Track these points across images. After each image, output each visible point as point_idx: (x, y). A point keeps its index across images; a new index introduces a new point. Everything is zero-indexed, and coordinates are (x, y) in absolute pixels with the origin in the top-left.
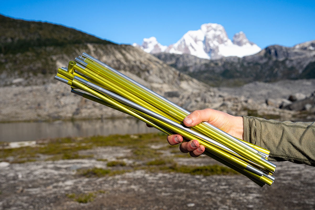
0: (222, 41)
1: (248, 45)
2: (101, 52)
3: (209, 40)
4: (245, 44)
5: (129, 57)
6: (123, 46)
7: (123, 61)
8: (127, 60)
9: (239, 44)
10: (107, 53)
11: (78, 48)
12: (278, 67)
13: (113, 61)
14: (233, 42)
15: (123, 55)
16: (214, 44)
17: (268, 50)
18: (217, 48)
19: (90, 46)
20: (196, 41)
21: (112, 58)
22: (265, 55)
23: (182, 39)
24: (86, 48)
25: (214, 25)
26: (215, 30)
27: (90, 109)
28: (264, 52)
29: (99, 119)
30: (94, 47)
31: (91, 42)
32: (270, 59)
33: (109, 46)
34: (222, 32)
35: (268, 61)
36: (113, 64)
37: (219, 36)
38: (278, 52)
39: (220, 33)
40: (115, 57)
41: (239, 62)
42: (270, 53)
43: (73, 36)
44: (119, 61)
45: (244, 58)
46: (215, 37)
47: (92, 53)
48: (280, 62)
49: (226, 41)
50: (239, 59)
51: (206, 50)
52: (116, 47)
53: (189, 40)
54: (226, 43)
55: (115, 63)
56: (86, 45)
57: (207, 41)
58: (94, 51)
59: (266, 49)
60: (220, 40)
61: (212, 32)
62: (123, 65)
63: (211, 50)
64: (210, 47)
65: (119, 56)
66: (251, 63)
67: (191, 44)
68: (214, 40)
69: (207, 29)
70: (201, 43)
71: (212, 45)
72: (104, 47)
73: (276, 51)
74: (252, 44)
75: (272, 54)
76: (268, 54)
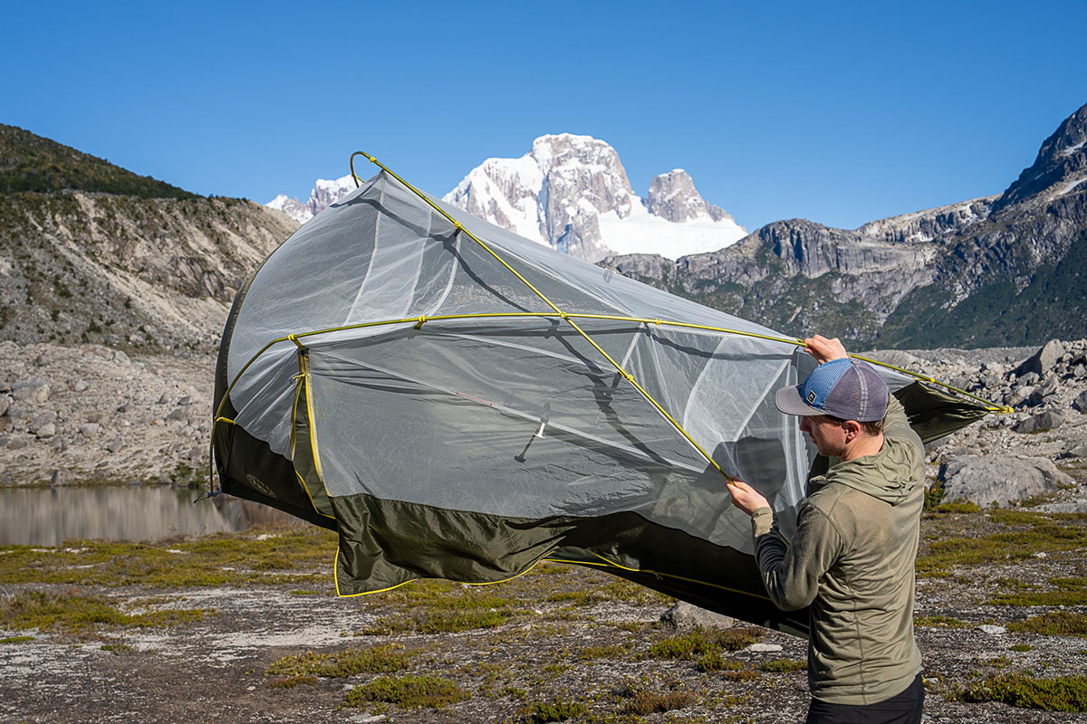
0: (610, 201)
1: (704, 217)
2: (130, 226)
3: (562, 191)
4: (693, 214)
5: (241, 248)
6: (222, 205)
7: (214, 261)
8: (229, 258)
9: (671, 211)
10: (152, 232)
11: (35, 207)
12: (804, 301)
13: (175, 261)
14: (648, 202)
15: (218, 239)
16: (580, 207)
17: (769, 238)
18: (592, 221)
19: (85, 201)
20: (513, 194)
21: (173, 248)
22: (760, 256)
23: (463, 186)
24: (70, 206)
25: (580, 141)
26: (584, 158)
27: (15, 446)
28: (755, 243)
29: (44, 486)
30: (101, 203)
31: (91, 187)
32: (776, 269)
33: (161, 204)
34: (607, 165)
35: (769, 278)
36: (174, 274)
37: (598, 177)
38: (806, 247)
39: (602, 167)
40: (185, 246)
41: (665, 277)
42: (778, 250)
43: (15, 159)
44: (202, 261)
45: (685, 261)
46: (583, 182)
47: (93, 226)
48: (807, 281)
49: (624, 200)
50: (666, 266)
51: (546, 227)
52: (190, 208)
53: (488, 189)
54: (623, 208)
55: (183, 267)
56: (70, 199)
57: (553, 196)
58: (101, 222)
59: (763, 233)
60: (603, 193)
61: (574, 163)
62: (213, 278)
63: (567, 228)
64: (566, 216)
65: (200, 242)
66: (709, 283)
67: (494, 203)
68: (581, 196)
69: (555, 151)
70: (530, 204)
71: (571, 211)
72: (139, 208)
73: (799, 240)
74: (716, 218)
75: (784, 254)
76: (770, 254)
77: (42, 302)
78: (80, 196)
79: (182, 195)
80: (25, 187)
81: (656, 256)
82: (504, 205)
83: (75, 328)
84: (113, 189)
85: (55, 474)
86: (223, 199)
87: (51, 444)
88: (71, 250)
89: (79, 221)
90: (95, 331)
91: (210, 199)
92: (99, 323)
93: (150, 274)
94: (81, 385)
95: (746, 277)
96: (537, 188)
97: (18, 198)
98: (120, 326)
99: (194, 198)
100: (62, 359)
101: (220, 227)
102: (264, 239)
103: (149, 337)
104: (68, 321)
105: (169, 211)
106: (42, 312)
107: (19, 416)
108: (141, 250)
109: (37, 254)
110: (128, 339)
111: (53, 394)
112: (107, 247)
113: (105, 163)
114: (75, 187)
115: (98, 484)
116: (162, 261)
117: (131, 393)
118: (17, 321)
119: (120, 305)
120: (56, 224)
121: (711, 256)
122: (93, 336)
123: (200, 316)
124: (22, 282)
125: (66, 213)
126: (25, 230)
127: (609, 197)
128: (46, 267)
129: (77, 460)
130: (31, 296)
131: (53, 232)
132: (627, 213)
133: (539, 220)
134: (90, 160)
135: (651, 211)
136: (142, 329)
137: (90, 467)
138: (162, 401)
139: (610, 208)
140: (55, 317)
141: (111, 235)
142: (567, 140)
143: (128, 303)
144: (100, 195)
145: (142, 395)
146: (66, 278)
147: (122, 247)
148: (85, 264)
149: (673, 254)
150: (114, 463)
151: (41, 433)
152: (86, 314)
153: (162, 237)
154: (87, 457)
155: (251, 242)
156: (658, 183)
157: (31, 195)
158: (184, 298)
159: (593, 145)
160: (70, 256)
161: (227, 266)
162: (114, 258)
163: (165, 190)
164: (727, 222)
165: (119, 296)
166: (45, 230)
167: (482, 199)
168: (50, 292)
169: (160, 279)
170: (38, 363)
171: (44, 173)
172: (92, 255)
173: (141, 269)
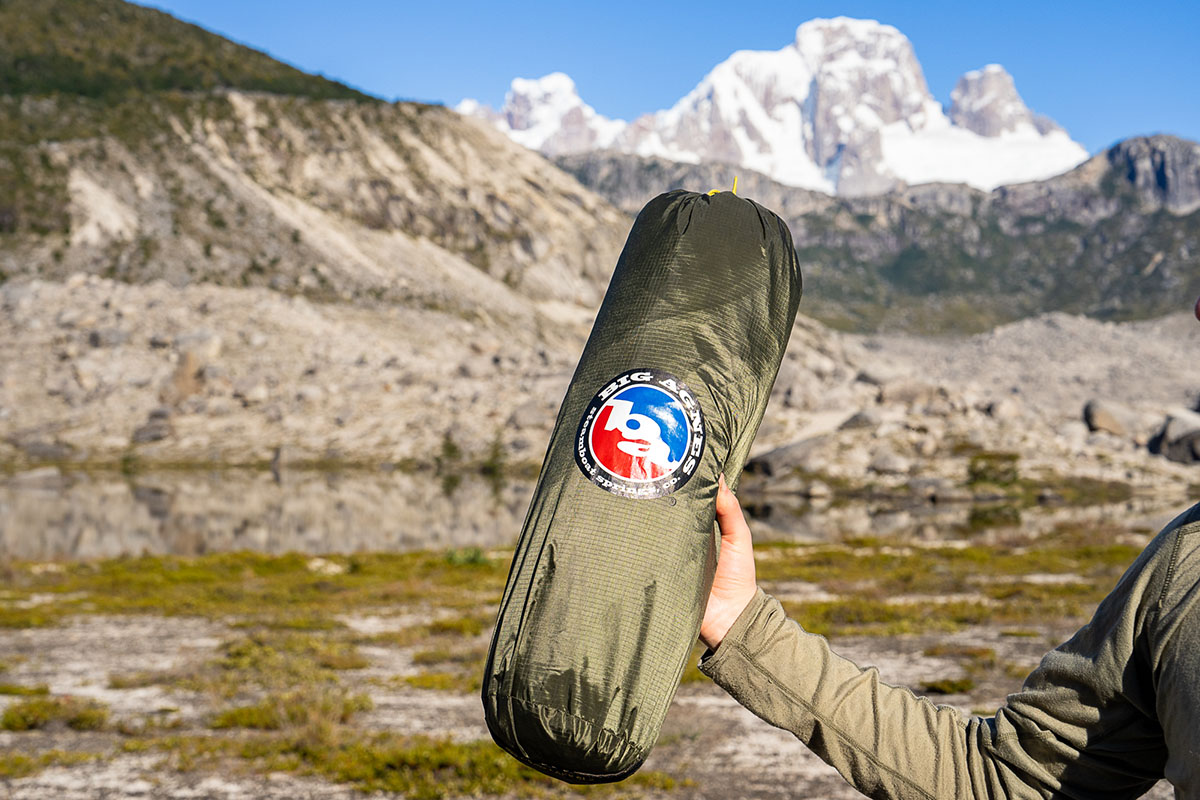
0: (897, 109)
1: (1026, 131)
2: (298, 137)
3: (835, 97)
4: (1011, 126)
5: (436, 167)
6: (409, 111)
7: (403, 184)
8: (422, 182)
9: (982, 124)
10: (325, 145)
11: (181, 110)
12: (1167, 245)
13: (354, 183)
14: (950, 110)
15: (407, 155)
16: (856, 118)
17: (1121, 160)
18: (873, 138)
19: (243, 104)
20: (768, 101)
21: (351, 166)
22: (1108, 186)
23: (702, 89)
24: (224, 111)
25: (862, 29)
26: (866, 52)
27: (216, 414)
28: (1101, 166)
29: (263, 466)
30: (262, 107)
31: (249, 86)
32: (1129, 202)
33: (335, 109)
34: (897, 60)
35: (1119, 214)
36: (352, 199)
37: (884, 79)
38: (1175, 171)
39: (889, 64)
40: (366, 164)
41: (975, 212)
42: (1132, 176)
43: (155, 49)
44: (386, 184)
45: (1003, 191)
46: (864, 85)
47: (253, 137)
48: (1175, 219)
49: (918, 109)
50: (976, 198)
51: (813, 147)
52: (372, 116)
53: (736, 94)
54: (916, 119)
55: (364, 191)
56: (223, 101)
57: (823, 104)
58: (261, 131)
59: (1113, 153)
60: (889, 100)
61: (852, 59)
62: (402, 206)
63: (840, 147)
64: (838, 131)
65: (384, 159)
66: (1034, 220)
67: (743, 114)
68: (859, 102)
69: (828, 42)
70: (791, 114)
71: (845, 124)
72: (310, 114)
73: (1163, 164)
74: (1043, 130)
75: (1140, 181)
76: (1122, 181)
77: (192, 233)
78: (236, 98)
79: (361, 98)
80: (168, 84)
81: (963, 186)
82: (757, 116)
83: (233, 266)
84: (277, 89)
85: (277, 450)
86: (412, 104)
87: (263, 411)
88: (226, 168)
89: (236, 130)
90: (255, 271)
91: (397, 105)
92: (262, 262)
93: (322, 200)
94: (258, 339)
95: (1086, 213)
96: (802, 92)
97: (159, 100)
98: (287, 265)
99: (376, 102)
100: (232, 306)
101: (409, 139)
102: (463, 155)
103: (323, 280)
104: (223, 258)
105: (346, 117)
106: (192, 246)
107: (215, 376)
108: (312, 168)
109: (185, 172)
110: (296, 282)
111: (225, 350)
112: (269, 164)
113: (262, 55)
114: (229, 85)
115: (330, 466)
116: (337, 183)
117: (321, 350)
118: (162, 256)
119: (286, 238)
120: (206, 133)
121: (1039, 184)
122: (254, 278)
123: (385, 254)
124: (166, 206)
125: (218, 118)
126: (169, 143)
127: (897, 104)
128: (196, 188)
129: (299, 433)
130: (179, 224)
131: (202, 144)
132: (922, 126)
133: (803, 136)
134: (246, 52)
135: (954, 123)
136: (314, 271)
137: (318, 443)
138: (361, 362)
139: (898, 118)
140: (207, 252)
141: (274, 148)
142: (843, 30)
143: (296, 237)
144: (260, 96)
145: (334, 354)
146: (220, 203)
147: (289, 163)
148: (242, 185)
149: (986, 180)
150: (349, 439)
151: (250, 396)
152: (244, 250)
153: (338, 152)
154: (312, 432)
155: (448, 160)
156: (965, 86)
157: (176, 95)
158: (365, 231)
159: (878, 35)
160: (225, 176)
161: (419, 190)
162: (278, 179)
163: (340, 91)
164: (1059, 139)
165: (286, 228)
166: (194, 141)
167: (728, 109)
168: (200, 220)
169: (334, 206)
170: (204, 309)
171: (191, 67)
172: (251, 173)
173: (312, 193)
